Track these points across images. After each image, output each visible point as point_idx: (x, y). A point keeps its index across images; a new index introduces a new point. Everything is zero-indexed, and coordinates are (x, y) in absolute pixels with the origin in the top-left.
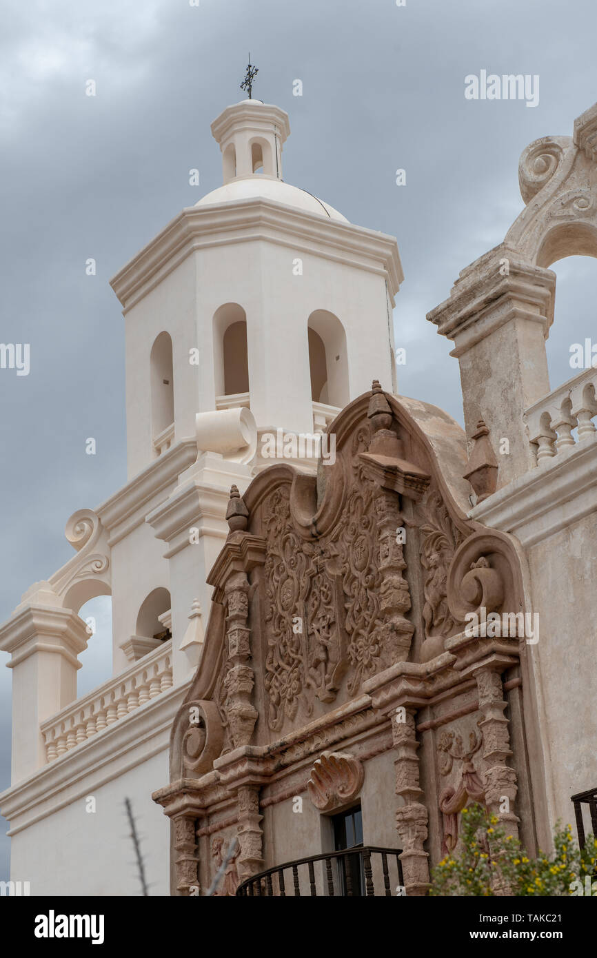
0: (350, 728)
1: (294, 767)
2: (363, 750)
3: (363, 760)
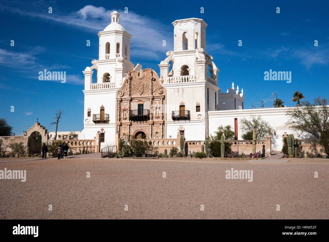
1: (135, 100)
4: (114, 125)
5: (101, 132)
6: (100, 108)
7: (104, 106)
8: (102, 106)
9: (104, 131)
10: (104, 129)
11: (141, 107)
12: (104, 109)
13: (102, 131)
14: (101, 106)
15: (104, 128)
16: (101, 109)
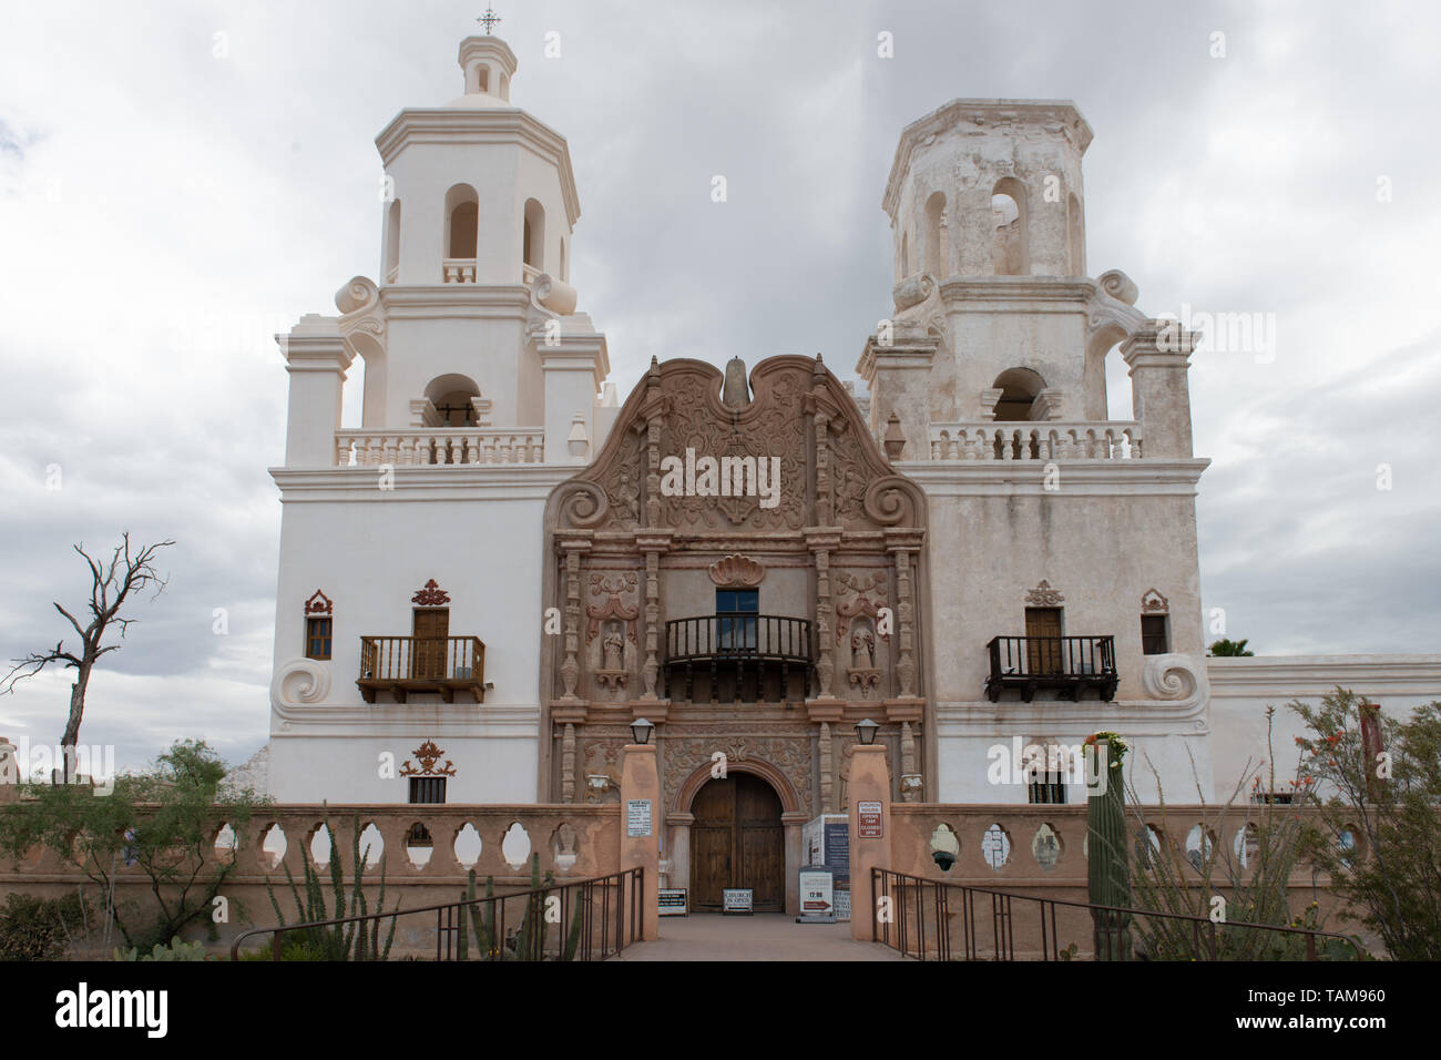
0: (760, 546)
1: (695, 553)
2: (766, 561)
3: (768, 567)
4: (525, 723)
5: (420, 769)
6: (414, 600)
7: (440, 588)
8: (432, 584)
9: (440, 764)
10: (439, 748)
11: (737, 604)
12: (445, 605)
13: (428, 765)
14: (422, 588)
15: (440, 745)
16: (416, 605)
